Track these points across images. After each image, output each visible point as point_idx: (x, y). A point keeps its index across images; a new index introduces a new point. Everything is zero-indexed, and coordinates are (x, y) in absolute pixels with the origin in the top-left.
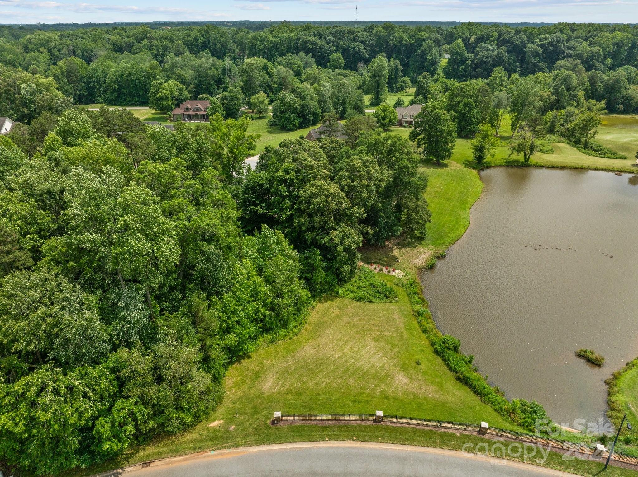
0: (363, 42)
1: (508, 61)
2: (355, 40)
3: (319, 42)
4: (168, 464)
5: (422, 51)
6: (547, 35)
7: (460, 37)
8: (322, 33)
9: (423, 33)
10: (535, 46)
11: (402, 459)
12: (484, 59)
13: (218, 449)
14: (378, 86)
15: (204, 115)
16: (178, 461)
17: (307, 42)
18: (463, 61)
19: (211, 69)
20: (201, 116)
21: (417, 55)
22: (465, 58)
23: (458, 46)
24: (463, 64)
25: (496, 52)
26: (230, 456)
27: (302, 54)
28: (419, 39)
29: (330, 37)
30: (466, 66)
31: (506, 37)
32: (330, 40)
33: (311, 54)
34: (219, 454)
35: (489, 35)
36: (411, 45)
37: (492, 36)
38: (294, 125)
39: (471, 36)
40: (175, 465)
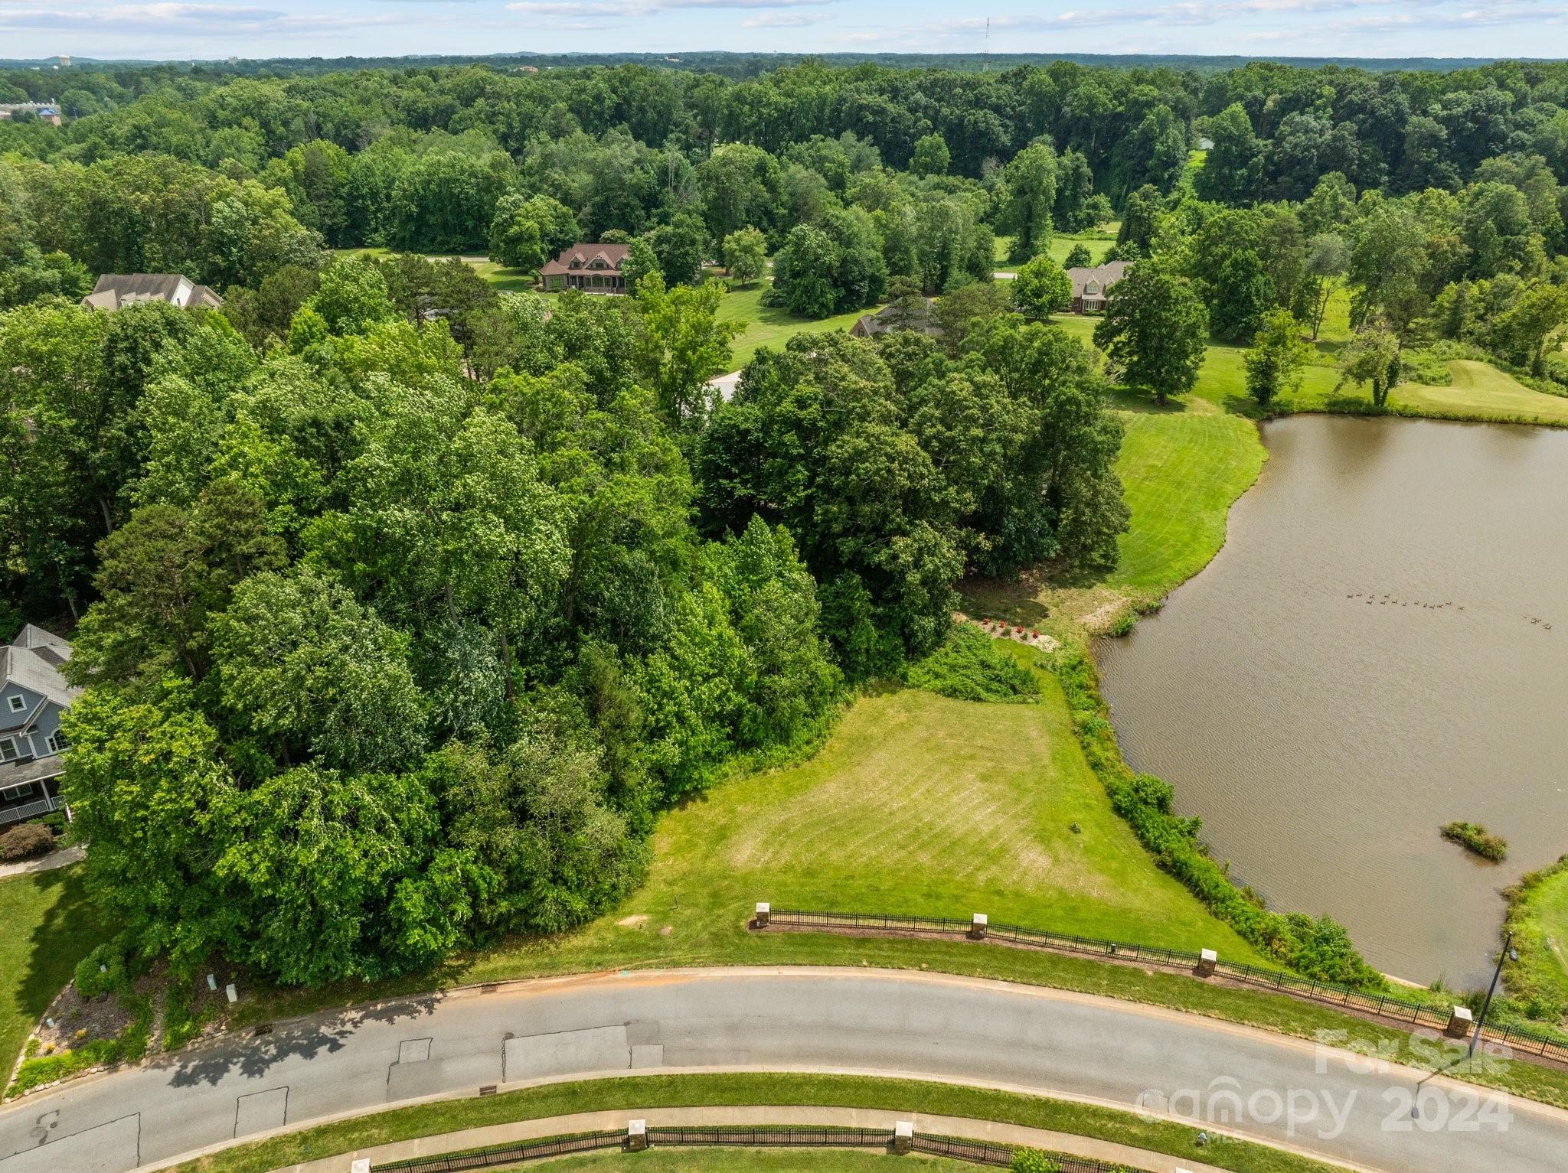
0: (997, 109)
1: (1360, 159)
2: (978, 103)
3: (891, 107)
4: (534, 989)
5: (1143, 132)
6: (1462, 94)
7: (1240, 98)
8: (900, 85)
9: (1146, 88)
10: (1429, 123)
11: (1025, 1012)
12: (1298, 152)
13: (636, 968)
14: (1029, 217)
15: (614, 278)
16: (553, 986)
17: (861, 107)
18: (1245, 158)
19: (632, 170)
20: (607, 280)
21: (1130, 142)
22: (1251, 148)
23: (1234, 118)
24: (1244, 164)
25: (1328, 136)
26: (661, 983)
27: (849, 136)
28: (1136, 101)
29: (919, 95)
30: (1254, 169)
31: (1355, 97)
32: (916, 102)
33: (870, 137)
34: (637, 979)
35: (1314, 92)
36: (1117, 116)
37: (1320, 97)
38: (823, 305)
39: (1268, 95)
40: (549, 992)
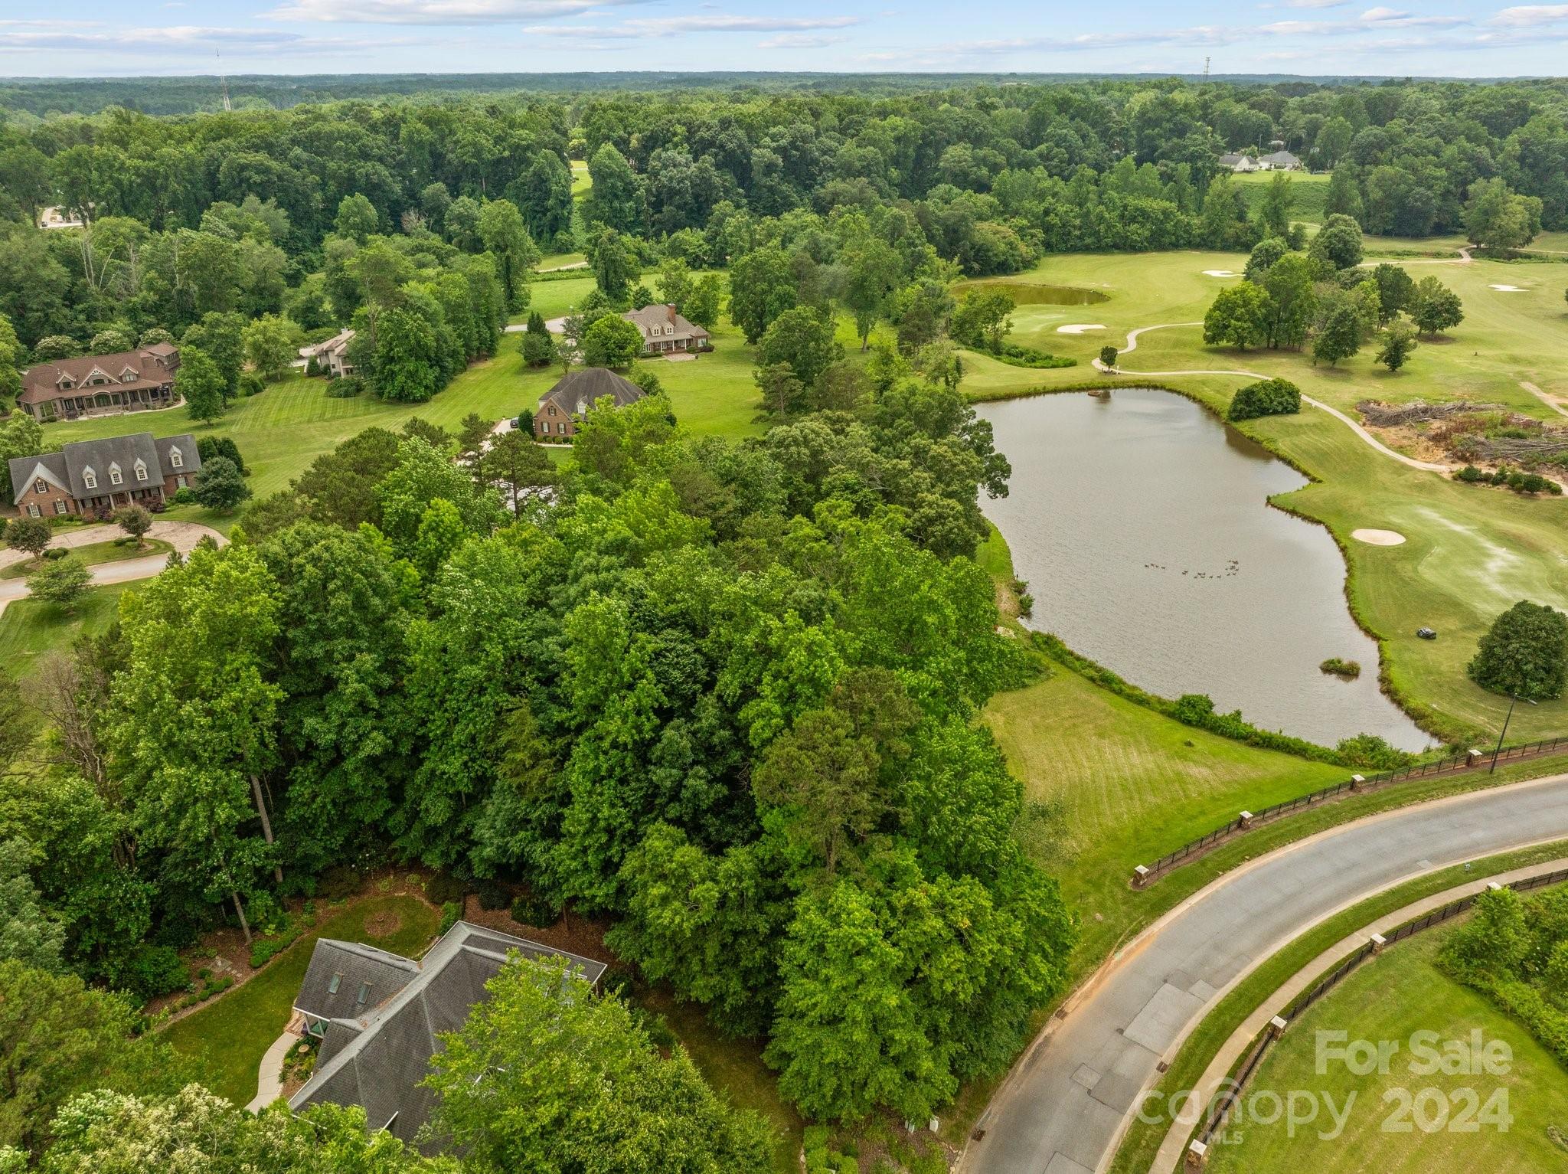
0: (381, 160)
1: (724, 187)
2: (365, 155)
3: (274, 164)
5: (535, 174)
6: (781, 128)
7: (607, 138)
8: (273, 140)
9: (524, 133)
10: (767, 152)
12: (674, 184)
13: (1120, 947)
16: (1093, 988)
17: (243, 168)
18: (629, 191)
20: (115, 397)
21: (523, 184)
22: (631, 183)
23: (609, 155)
24: (630, 197)
25: (693, 167)
26: (1146, 946)
27: (252, 199)
28: (518, 146)
29: (298, 151)
30: (638, 201)
31: (703, 133)
32: (297, 158)
33: (273, 199)
34: (1129, 953)
35: (668, 130)
36: (499, 161)
37: (675, 134)
39: (630, 134)
40: (1096, 993)
